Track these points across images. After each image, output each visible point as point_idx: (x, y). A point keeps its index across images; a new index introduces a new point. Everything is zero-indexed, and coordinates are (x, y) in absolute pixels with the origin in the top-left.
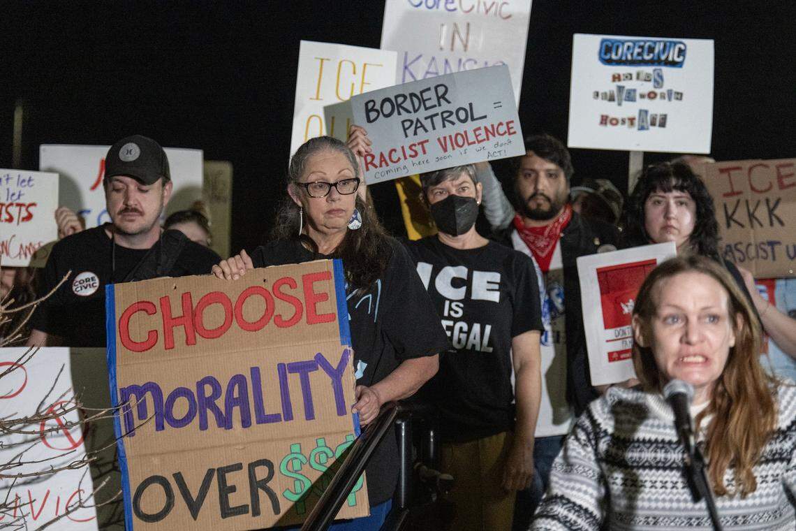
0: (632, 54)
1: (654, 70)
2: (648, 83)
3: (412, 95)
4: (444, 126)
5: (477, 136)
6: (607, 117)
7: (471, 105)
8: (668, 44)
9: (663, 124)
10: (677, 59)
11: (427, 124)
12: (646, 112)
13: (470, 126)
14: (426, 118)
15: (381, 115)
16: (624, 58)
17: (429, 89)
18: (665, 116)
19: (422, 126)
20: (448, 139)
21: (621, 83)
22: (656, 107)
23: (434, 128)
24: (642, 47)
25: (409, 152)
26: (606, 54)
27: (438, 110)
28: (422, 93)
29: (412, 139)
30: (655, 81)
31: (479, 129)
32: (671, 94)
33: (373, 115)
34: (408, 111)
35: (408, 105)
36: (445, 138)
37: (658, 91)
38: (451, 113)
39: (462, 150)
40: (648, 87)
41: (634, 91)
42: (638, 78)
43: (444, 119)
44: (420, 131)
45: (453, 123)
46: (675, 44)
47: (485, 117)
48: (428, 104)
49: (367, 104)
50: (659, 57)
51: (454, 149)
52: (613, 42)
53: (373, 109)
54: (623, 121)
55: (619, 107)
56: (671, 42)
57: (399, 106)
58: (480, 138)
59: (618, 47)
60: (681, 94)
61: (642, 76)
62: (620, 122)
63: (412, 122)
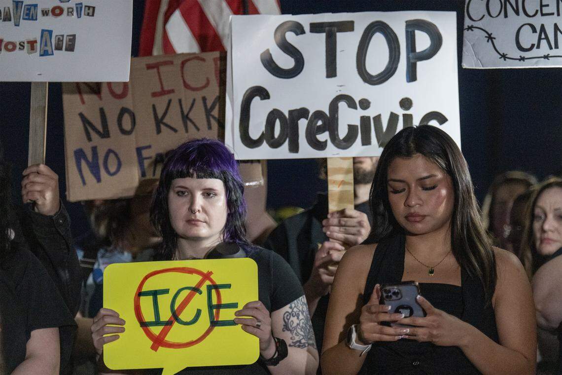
9: (71, 48)
12: (50, 32)
18: (74, 36)
22: (61, 26)
32: (81, 8)
37: (65, 6)
41: (36, 6)
54: (22, 46)
55: (16, 28)
62: (18, 46)
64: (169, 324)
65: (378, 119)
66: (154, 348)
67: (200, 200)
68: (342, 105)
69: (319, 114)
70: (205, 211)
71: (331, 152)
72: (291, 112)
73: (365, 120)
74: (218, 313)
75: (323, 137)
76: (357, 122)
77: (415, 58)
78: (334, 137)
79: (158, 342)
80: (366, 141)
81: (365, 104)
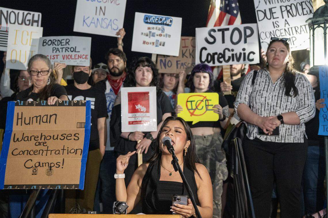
0: (155, 21)
1: (162, 27)
2: (159, 31)
3: (58, 40)
4: (65, 52)
5: (75, 57)
6: (145, 41)
7: (76, 47)
8: (167, 18)
9: (163, 45)
10: (169, 24)
11: (61, 50)
12: (158, 41)
13: (74, 53)
14: (61, 48)
15: (47, 44)
16: (152, 22)
17: (64, 40)
18: (165, 42)
19: (59, 50)
20: (65, 56)
21: (151, 30)
22: (162, 39)
23: (62, 52)
24: (158, 19)
25: (52, 57)
26: (146, 20)
27: (65, 46)
28: (61, 40)
29: (55, 54)
30: (162, 30)
31: (76, 55)
32: (167, 35)
33: (45, 44)
34: (56, 45)
35: (56, 43)
36: (65, 55)
37: (163, 34)
38: (69, 48)
39: (69, 60)
40: (159, 32)
41: (155, 33)
42: (156, 29)
43: (66, 50)
44: (58, 52)
45: (68, 51)
46: (169, 18)
47: (79, 52)
48: (63, 44)
49: (44, 40)
50: (163, 22)
51: (66, 59)
52: (149, 16)
53: (45, 42)
54: (151, 43)
55: (150, 38)
56: (168, 18)
57: (53, 43)
58: (76, 58)
59: (150, 18)
60: (170, 35)
61: (158, 28)
62: (149, 43)
63: (56, 48)
64: (195, 110)
65: (236, 54)
66: (191, 116)
67: (202, 79)
68: (227, 51)
69: (220, 54)
70: (203, 82)
71: (224, 64)
72: (213, 54)
73: (233, 55)
74: (208, 107)
75: (222, 60)
76: (231, 55)
77: (246, 37)
78: (224, 59)
79: (192, 114)
80: (233, 60)
81: (233, 50)
